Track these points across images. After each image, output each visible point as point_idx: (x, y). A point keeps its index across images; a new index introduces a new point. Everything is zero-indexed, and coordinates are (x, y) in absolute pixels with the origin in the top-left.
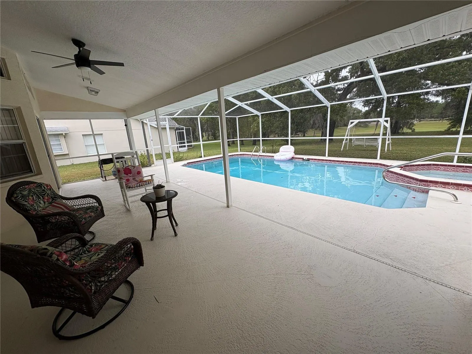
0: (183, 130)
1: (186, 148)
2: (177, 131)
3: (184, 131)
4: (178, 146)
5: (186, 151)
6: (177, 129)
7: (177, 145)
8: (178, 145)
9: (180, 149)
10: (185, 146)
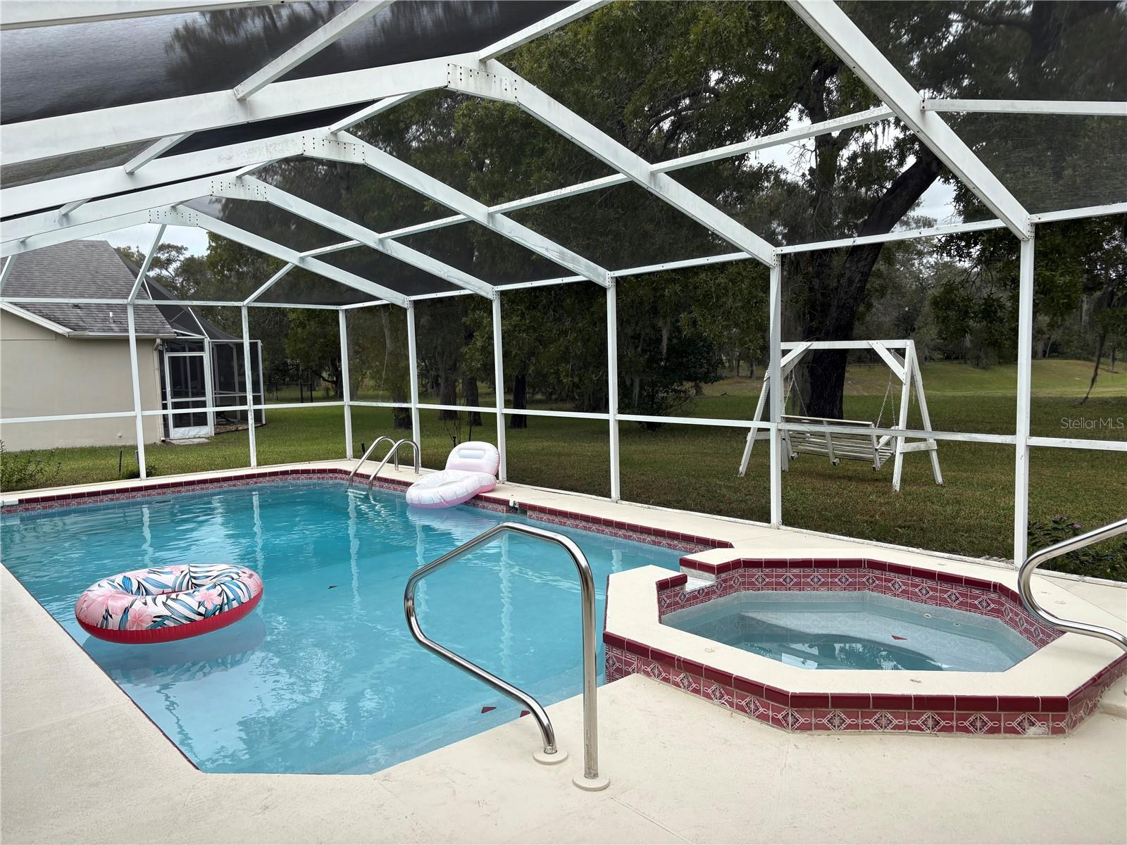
0: (202, 349)
1: (208, 430)
2: (167, 356)
3: (206, 356)
4: (165, 418)
5: (206, 440)
6: (172, 345)
7: (165, 412)
8: (170, 412)
9: (177, 434)
10: (201, 420)
